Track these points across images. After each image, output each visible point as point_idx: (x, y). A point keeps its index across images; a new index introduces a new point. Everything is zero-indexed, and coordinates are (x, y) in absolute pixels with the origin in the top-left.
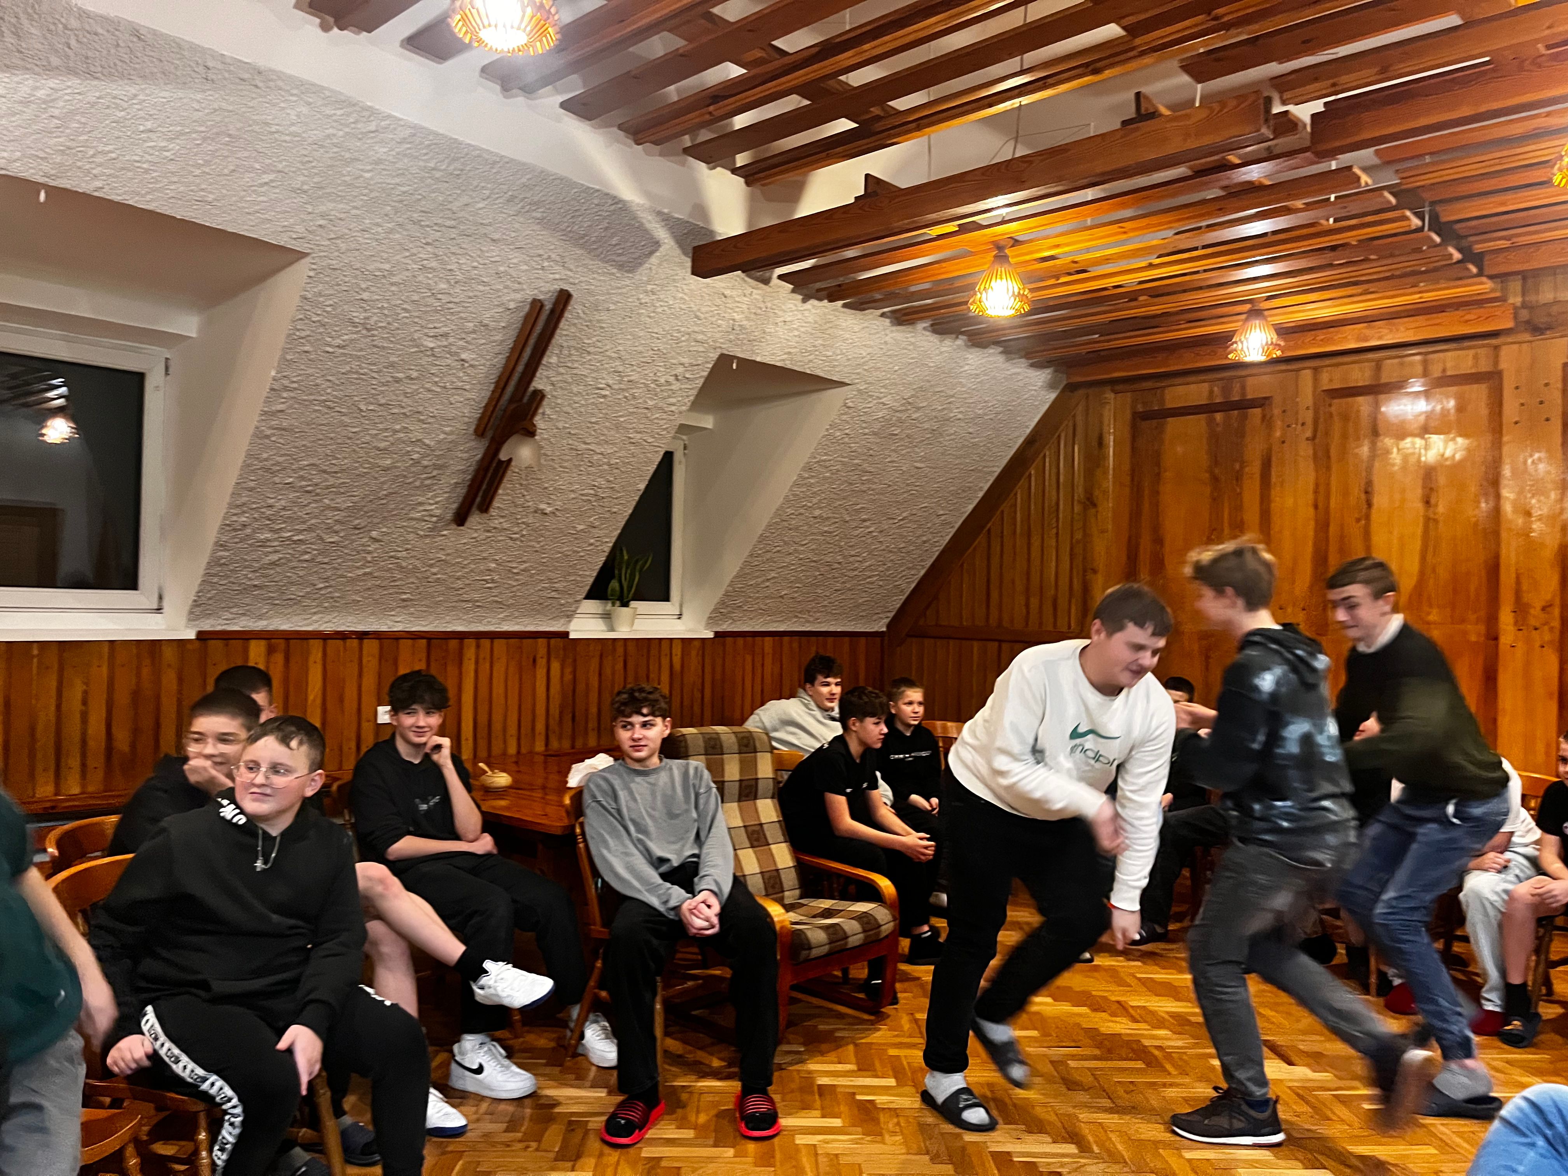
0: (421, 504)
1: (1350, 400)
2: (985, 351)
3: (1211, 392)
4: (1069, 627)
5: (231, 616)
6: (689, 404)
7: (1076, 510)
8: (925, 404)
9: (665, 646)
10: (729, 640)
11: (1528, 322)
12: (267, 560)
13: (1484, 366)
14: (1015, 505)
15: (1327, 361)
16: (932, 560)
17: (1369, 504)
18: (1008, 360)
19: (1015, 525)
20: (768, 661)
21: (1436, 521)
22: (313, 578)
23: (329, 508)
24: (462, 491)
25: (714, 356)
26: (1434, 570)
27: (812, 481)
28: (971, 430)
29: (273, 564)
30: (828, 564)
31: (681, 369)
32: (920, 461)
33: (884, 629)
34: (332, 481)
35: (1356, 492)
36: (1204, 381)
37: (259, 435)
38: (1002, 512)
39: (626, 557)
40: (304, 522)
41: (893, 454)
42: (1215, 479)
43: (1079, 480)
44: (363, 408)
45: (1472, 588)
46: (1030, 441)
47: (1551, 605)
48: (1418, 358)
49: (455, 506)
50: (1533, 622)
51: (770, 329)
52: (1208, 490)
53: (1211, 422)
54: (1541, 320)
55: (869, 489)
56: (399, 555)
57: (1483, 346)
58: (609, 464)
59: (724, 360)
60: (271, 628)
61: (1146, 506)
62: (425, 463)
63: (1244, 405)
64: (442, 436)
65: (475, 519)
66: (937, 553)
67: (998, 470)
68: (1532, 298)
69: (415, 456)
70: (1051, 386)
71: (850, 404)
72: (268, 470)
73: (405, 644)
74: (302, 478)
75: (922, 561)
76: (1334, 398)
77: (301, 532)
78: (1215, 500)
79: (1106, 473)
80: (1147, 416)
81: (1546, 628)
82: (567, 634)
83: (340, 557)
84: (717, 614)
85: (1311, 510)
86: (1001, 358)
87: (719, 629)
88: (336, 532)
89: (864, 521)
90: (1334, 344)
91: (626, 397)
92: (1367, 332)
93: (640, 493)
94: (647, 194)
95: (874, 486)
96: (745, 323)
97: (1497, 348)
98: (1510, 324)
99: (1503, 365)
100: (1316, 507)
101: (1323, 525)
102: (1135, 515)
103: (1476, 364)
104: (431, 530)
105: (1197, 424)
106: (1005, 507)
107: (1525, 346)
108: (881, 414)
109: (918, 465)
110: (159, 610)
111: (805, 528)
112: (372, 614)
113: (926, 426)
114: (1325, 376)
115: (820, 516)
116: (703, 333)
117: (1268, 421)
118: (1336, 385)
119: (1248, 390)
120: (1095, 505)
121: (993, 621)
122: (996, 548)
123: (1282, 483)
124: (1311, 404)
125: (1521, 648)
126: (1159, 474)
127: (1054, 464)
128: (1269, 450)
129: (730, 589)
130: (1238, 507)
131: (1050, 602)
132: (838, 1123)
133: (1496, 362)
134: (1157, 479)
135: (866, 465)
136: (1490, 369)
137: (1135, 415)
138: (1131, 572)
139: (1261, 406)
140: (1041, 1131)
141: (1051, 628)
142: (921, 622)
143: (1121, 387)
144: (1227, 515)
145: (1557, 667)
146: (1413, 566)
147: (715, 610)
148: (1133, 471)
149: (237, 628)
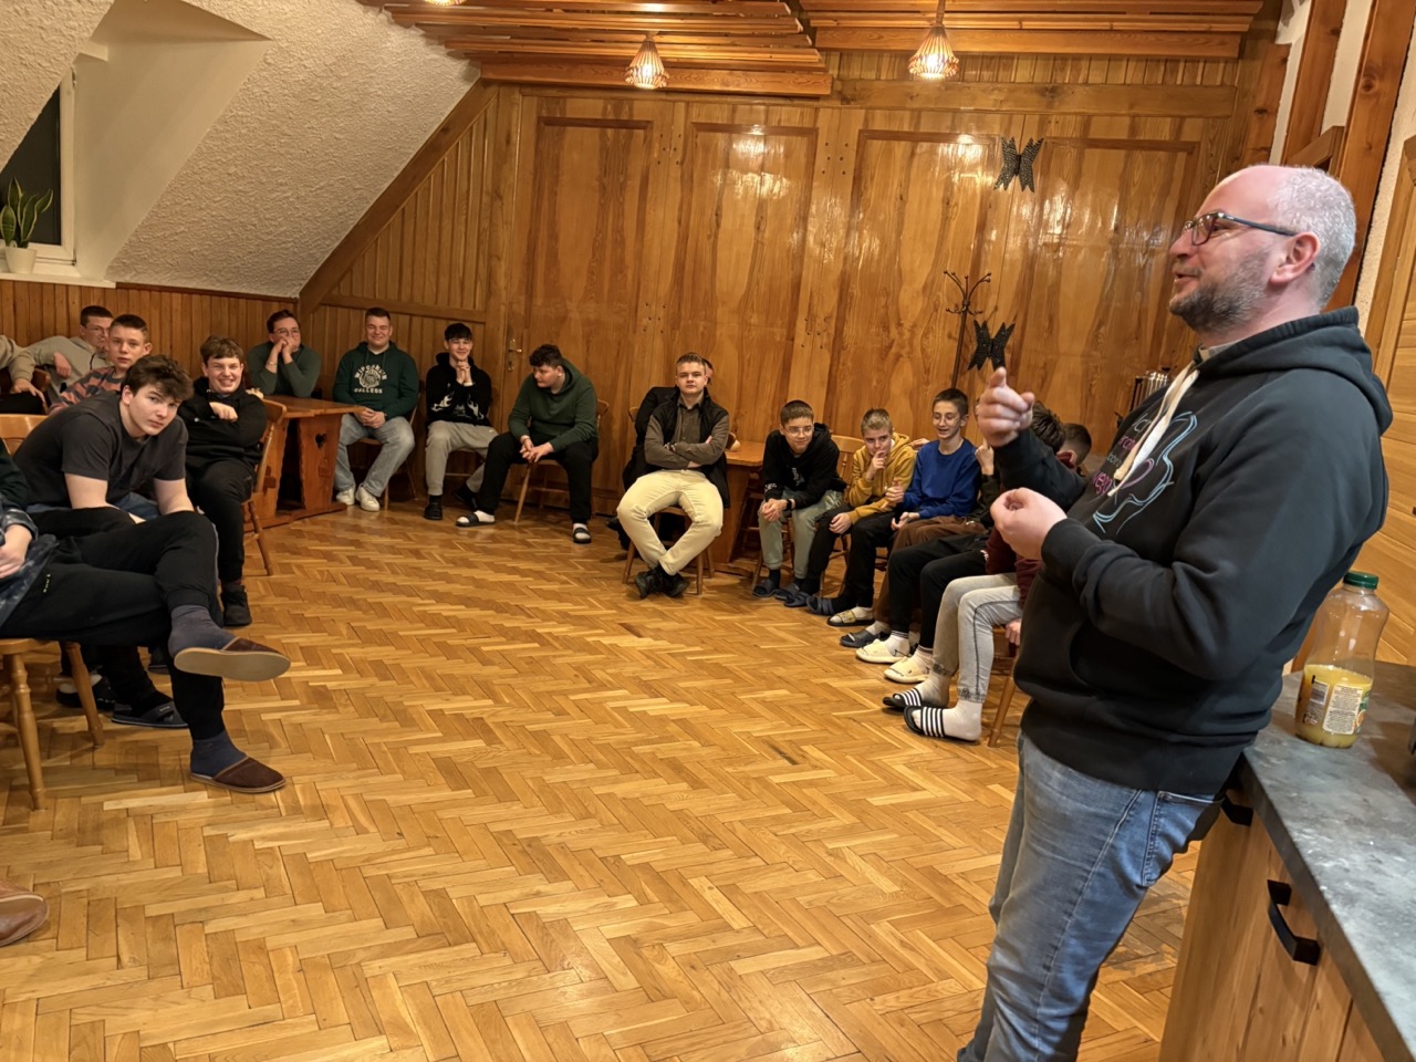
1: (712, 134)
2: (408, 30)
3: (605, 109)
4: (474, 306)
6: (92, 31)
7: (484, 200)
8: (346, 74)
10: (133, 293)
11: (840, 92)
13: (807, 124)
14: (429, 189)
15: (697, 98)
16: (347, 233)
17: (718, 225)
18: (428, 44)
19: (428, 205)
20: (177, 318)
21: (762, 243)
26: (758, 283)
27: (227, 136)
28: (390, 109)
30: (242, 225)
32: (340, 132)
33: (298, 296)
35: (710, 212)
36: (600, 98)
38: (417, 193)
39: (21, 195)
41: (314, 122)
42: (603, 188)
43: (488, 172)
45: (782, 299)
46: (444, 129)
47: (830, 317)
48: (762, 107)
50: (818, 329)
52: (597, 197)
53: (603, 137)
54: (848, 93)
55: (287, 152)
57: (807, 107)
61: (545, 204)
63: (630, 125)
66: (352, 227)
67: (413, 153)
68: (844, 73)
70: (467, 78)
71: (270, 61)
75: (337, 232)
76: (699, 130)
78: (603, 207)
79: (512, 168)
80: (550, 122)
81: (825, 333)
84: (119, 266)
85: (676, 224)
86: (421, 42)
87: (121, 280)
89: (281, 184)
90: (705, 84)
91: (16, 11)
92: (729, 78)
93: (33, 123)
95: (292, 151)
97: (817, 109)
98: (828, 92)
99: (819, 124)
100: (680, 222)
101: (683, 239)
102: (536, 210)
103: (802, 120)
105: (591, 134)
106: (419, 190)
107: (836, 111)
109: (337, 136)
111: (219, 184)
113: (346, 97)
114: (694, 111)
115: (236, 174)
117: (648, 142)
118: (702, 120)
119: (635, 112)
120: (501, 198)
121: (405, 298)
122: (409, 227)
123: (656, 198)
124: (682, 133)
125: (808, 348)
126: (557, 176)
127: (466, 155)
128: (648, 168)
129: (134, 239)
130: (620, 215)
131: (458, 282)
132: (296, 703)
133: (815, 121)
134: (556, 180)
135: (284, 127)
136: (811, 126)
137: (539, 119)
138: (530, 263)
139: (644, 128)
140: (464, 693)
141: (458, 306)
142: (335, 292)
143: (528, 90)
144: (610, 220)
145: (828, 362)
146: (744, 278)
147: (116, 260)
148: (535, 171)
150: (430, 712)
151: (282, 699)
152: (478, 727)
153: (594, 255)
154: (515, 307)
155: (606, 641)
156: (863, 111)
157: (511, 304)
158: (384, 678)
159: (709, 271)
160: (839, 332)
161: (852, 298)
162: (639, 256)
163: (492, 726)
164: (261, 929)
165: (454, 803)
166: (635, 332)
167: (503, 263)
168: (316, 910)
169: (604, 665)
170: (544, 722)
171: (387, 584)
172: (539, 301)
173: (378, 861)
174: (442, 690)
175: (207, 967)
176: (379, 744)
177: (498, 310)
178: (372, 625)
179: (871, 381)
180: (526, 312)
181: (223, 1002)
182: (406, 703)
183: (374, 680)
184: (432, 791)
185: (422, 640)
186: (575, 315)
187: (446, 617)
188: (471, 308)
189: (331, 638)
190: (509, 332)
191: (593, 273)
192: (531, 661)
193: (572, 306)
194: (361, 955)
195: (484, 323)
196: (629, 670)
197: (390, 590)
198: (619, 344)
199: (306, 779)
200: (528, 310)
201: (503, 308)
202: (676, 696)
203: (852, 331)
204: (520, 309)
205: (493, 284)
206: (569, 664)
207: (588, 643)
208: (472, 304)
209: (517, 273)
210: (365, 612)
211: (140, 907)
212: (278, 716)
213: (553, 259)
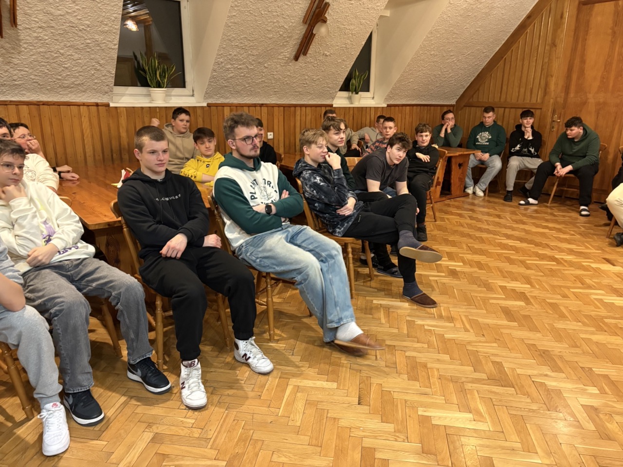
0: (282, 52)
4: (537, 101)
5: (217, 98)
6: (385, 6)
7: (546, 47)
9: (368, 110)
10: (393, 108)
12: (229, 76)
14: (519, 46)
16: (478, 73)
19: (517, 56)
20: (407, 117)
22: (245, 83)
23: (250, 55)
24: (297, 47)
27: (432, 38)
28: (503, 12)
29: (231, 77)
30: (435, 75)
32: (479, 28)
33: (455, 103)
34: (251, 44)
37: (227, 26)
38: (512, 50)
39: (357, 74)
40: (242, 61)
41: (468, 25)
42: (614, 33)
43: (550, 35)
44: (263, 13)
46: (529, 17)
49: (294, 53)
52: (610, 38)
53: (616, 5)
55: (455, 41)
56: (274, 73)
58: (352, 34)
60: (230, 102)
61: (580, 46)
62: (284, 36)
64: (291, 24)
65: (301, 58)
66: (481, 70)
67: (512, 31)
69: (281, 33)
72: (230, 40)
73: (276, 109)
74: (241, 43)
75: (474, 73)
77: (240, 65)
78: (614, 42)
79: (562, 31)
80: (586, 3)
82: (332, 105)
83: (253, 74)
84: (388, 97)
87: (389, 103)
88: (253, 65)
89: (452, 56)
91: (360, 4)
93: (363, 46)
95: (457, 40)
102: (574, 50)
104: (285, 63)
105: (610, 5)
106: (514, 48)
108: (464, 6)
109: (477, 29)
110: (193, 95)
111: (427, 60)
112: (265, 97)
113: (483, 11)
115: (434, 54)
120: (556, 46)
121: (502, 100)
122: (507, 67)
126: (588, 30)
127: (539, 27)
129: (394, 86)
131: (529, 90)
132: (443, 274)
134: (587, 32)
135: (455, 31)
138: (569, 77)
140: (517, 281)
141: (528, 101)
142: (471, 100)
144: (617, 49)
147: (388, 95)
148: (575, 30)
149: (220, 102)
150: (500, 286)
151: (438, 272)
152: (522, 296)
153: (605, 68)
154: (558, 99)
155: (594, 265)
157: (556, 98)
158: (481, 269)
163: (529, 297)
164: (425, 359)
165: (509, 327)
167: (554, 78)
168: (447, 357)
169: (591, 277)
170: (556, 299)
171: (485, 229)
172: (572, 95)
173: (473, 344)
174: (506, 277)
175: (406, 368)
176: (477, 296)
177: (549, 102)
178: (477, 246)
180: (564, 101)
181: (411, 382)
182: (490, 281)
183: (476, 269)
184: (498, 320)
185: (499, 255)
186: (591, 100)
187: (510, 246)
188: (535, 102)
189: (459, 250)
190: (554, 112)
191: (604, 78)
192: (551, 270)
193: (590, 96)
194: (464, 379)
195: (541, 109)
196: (606, 281)
197: (486, 232)
198: (616, 113)
199: (446, 305)
200: (566, 100)
201: (552, 100)
204: (561, 100)
205: (548, 90)
206: (571, 274)
207: (583, 266)
208: (535, 100)
209: (561, 83)
210: (474, 240)
211: (384, 341)
212: (436, 278)
213: (582, 72)
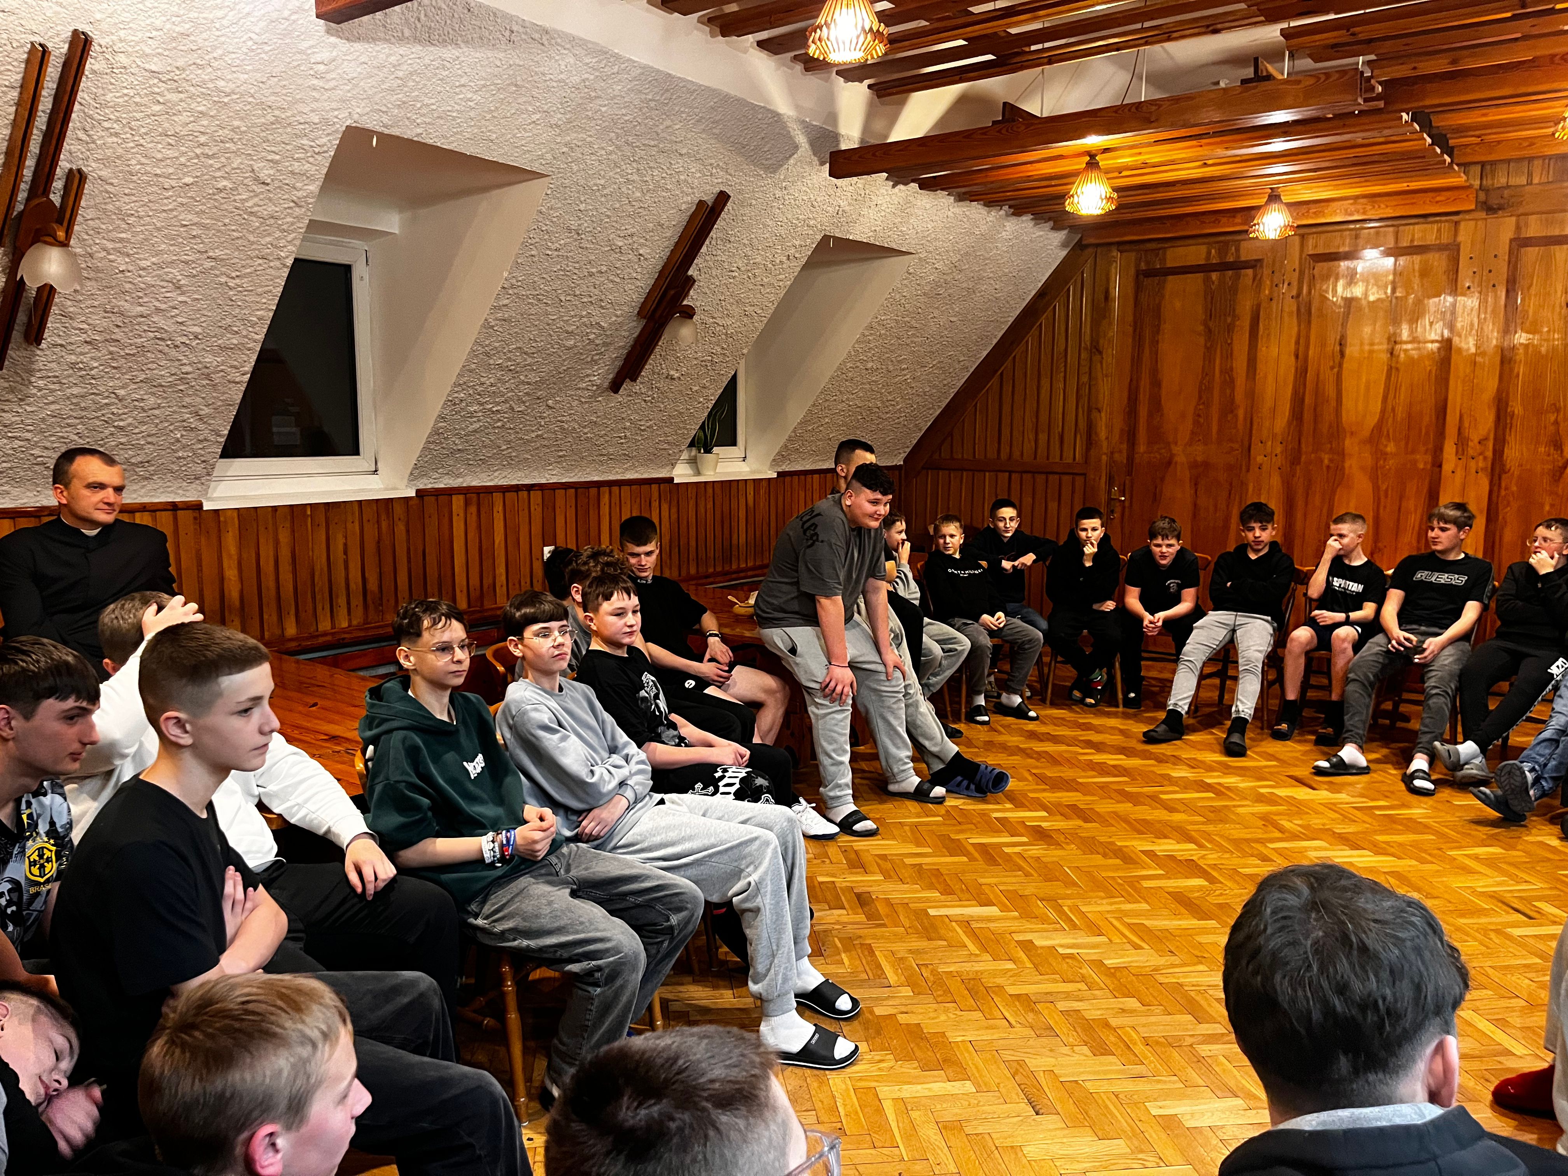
0: (588, 376)
1: (1331, 264)
2: (1020, 218)
3: (1209, 253)
4: (1074, 458)
5: (438, 476)
7: (1083, 356)
8: (967, 266)
10: (788, 479)
11: (1485, 204)
12: (471, 428)
13: (1446, 239)
14: (1027, 351)
15: (1314, 230)
16: (948, 401)
17: (1342, 354)
18: (1037, 224)
19: (1026, 368)
21: (1397, 369)
22: (500, 442)
23: (523, 382)
24: (619, 363)
25: (819, 237)
26: (1393, 410)
27: (871, 338)
28: (997, 287)
29: (475, 431)
30: (870, 409)
31: (793, 251)
33: (902, 463)
34: (529, 360)
35: (1332, 344)
36: (1204, 244)
37: (486, 325)
38: (1015, 356)
40: (502, 396)
41: (936, 311)
42: (1209, 331)
43: (1087, 330)
44: (563, 299)
45: (1424, 424)
46: (1042, 294)
47: (1486, 439)
48: (1391, 229)
49: (611, 376)
50: (1471, 452)
51: (865, 212)
52: (1202, 340)
53: (1207, 281)
54: (1494, 201)
55: (912, 342)
56: (564, 419)
57: (1447, 221)
58: (726, 334)
59: (826, 238)
60: (464, 485)
61: (1147, 353)
62: (597, 342)
63: (1238, 266)
64: (614, 319)
65: (627, 385)
66: (952, 395)
67: (1011, 320)
68: (1488, 182)
69: (592, 336)
70: (1064, 245)
71: (911, 271)
72: (487, 354)
73: (560, 493)
74: (509, 359)
75: (940, 402)
76: (1316, 261)
77: (498, 404)
78: (1209, 350)
79: (1110, 324)
80: (1150, 273)
81: (1481, 457)
82: (672, 479)
83: (521, 423)
84: (780, 456)
85: (1293, 358)
87: (780, 470)
88: (524, 402)
89: (903, 370)
90: (1324, 216)
92: (1353, 208)
94: (797, 107)
95: (916, 340)
96: (847, 208)
97: (1457, 223)
98: (1473, 207)
99: (1461, 238)
100: (1297, 356)
101: (1302, 372)
102: (1136, 361)
103: (1439, 237)
104: (590, 397)
105: (1194, 282)
106: (1017, 352)
107: (1480, 223)
108: (932, 278)
109: (952, 319)
110: (375, 471)
111: (858, 379)
112: (537, 469)
113: (964, 285)
114: (1311, 242)
115: (872, 368)
116: (814, 218)
117: (1257, 281)
118: (1320, 251)
119: (1241, 252)
120: (1101, 353)
121: (1004, 456)
122: (1008, 388)
123: (1268, 335)
124: (1297, 266)
125: (1460, 473)
126: (1159, 326)
127: (1063, 315)
128: (1259, 306)
129: (792, 434)
130: (1229, 355)
131: (1058, 439)
132: (1025, 839)
133: (1456, 234)
134: (1157, 330)
135: (913, 322)
136: (1451, 241)
137: (1138, 273)
138: (1131, 412)
139: (1253, 267)
140: (1166, 837)
141: (1057, 460)
142: (936, 456)
143: (1127, 247)
144: (1218, 362)
145: (1487, 488)
146: (1376, 407)
147: (779, 453)
148: (1135, 323)
149: (442, 486)
152: (1192, 868)
153: (1200, 398)
154: (1116, 456)
155: (1282, 792)
156: (1514, 219)
157: (1112, 453)
158: (1086, 820)
159: (1333, 403)
160: (1498, 453)
161: (1512, 418)
162: (1251, 395)
163: (1205, 867)
164: (1099, 1012)
166: (1248, 470)
167: (1103, 414)
168: (1132, 1003)
169: (1290, 815)
171: (1043, 734)
172: (1142, 448)
173: (1163, 972)
174: (1144, 833)
175: (1075, 1033)
176: (1113, 878)
177: (1100, 460)
178: (1051, 772)
179: (1542, 505)
180: (1128, 459)
181: (1102, 1059)
182: (1119, 844)
183: (1080, 823)
184: (1180, 919)
185: (1103, 787)
186: (1181, 458)
187: (1114, 766)
188: (1070, 461)
189: (1021, 784)
190: (1111, 482)
191: (1199, 416)
192: (1214, 810)
193: (1177, 450)
194: (1189, 1040)
195: (1085, 474)
196: (1316, 822)
197: (1048, 740)
198: (1231, 484)
200: (1130, 458)
201: (1104, 458)
202: (1378, 850)
203: (1514, 453)
204: (1121, 458)
205: (1094, 436)
206: (1253, 814)
207: (1262, 795)
208: (1072, 456)
209: (1119, 423)
210: (1038, 760)
211: (1000, 987)
212: (1017, 849)
213: (1156, 406)
